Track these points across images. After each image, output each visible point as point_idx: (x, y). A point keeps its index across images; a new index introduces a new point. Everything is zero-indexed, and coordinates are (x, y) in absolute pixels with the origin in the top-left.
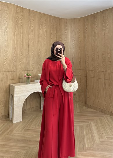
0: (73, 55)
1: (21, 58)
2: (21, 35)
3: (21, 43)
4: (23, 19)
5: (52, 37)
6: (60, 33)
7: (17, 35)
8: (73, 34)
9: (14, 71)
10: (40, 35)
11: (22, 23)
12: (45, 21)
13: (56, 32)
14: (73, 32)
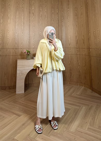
0: (77, 33)
1: (22, 37)
2: (22, 18)
3: (22, 25)
4: (23, 4)
5: (53, 17)
6: (62, 12)
7: (18, 18)
8: (76, 11)
9: (16, 48)
10: (41, 16)
11: (23, 7)
12: (46, 2)
13: (57, 12)
14: (76, 9)
